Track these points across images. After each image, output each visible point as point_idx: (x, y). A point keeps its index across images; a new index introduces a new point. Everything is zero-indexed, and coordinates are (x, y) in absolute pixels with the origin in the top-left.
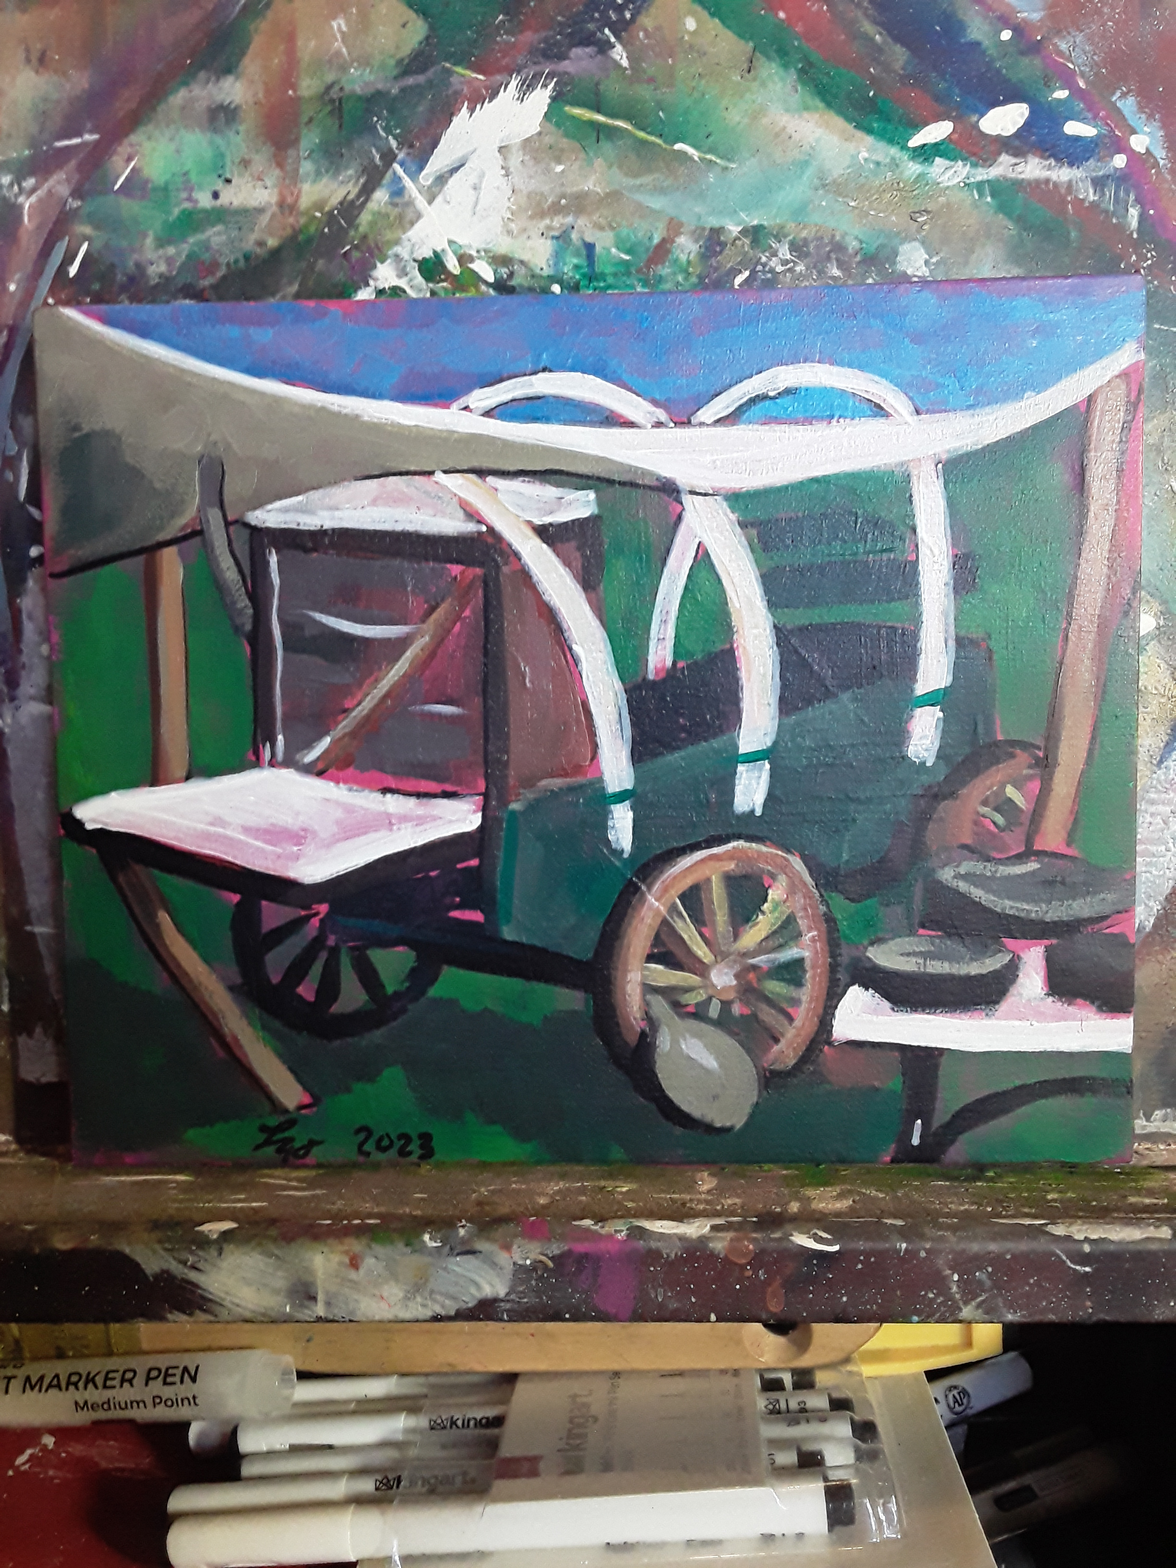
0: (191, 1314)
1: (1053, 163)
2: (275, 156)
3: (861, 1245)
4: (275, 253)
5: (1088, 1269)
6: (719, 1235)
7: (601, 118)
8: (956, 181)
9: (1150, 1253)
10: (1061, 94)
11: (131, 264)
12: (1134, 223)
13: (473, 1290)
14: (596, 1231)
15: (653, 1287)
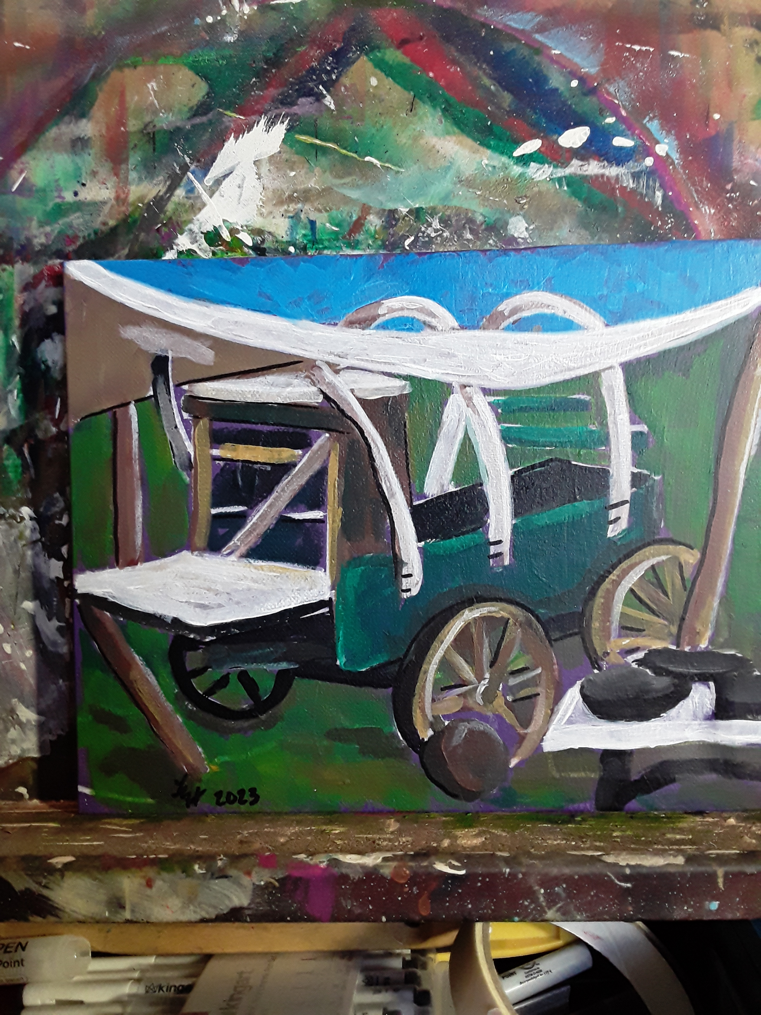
0: (44, 917)
1: (606, 164)
2: (113, 169)
3: (480, 870)
4: (114, 230)
5: (629, 885)
6: (388, 864)
7: (318, 142)
8: (544, 177)
9: (670, 874)
10: (611, 120)
11: (22, 238)
12: (659, 201)
13: (227, 902)
14: (307, 862)
15: (344, 899)
